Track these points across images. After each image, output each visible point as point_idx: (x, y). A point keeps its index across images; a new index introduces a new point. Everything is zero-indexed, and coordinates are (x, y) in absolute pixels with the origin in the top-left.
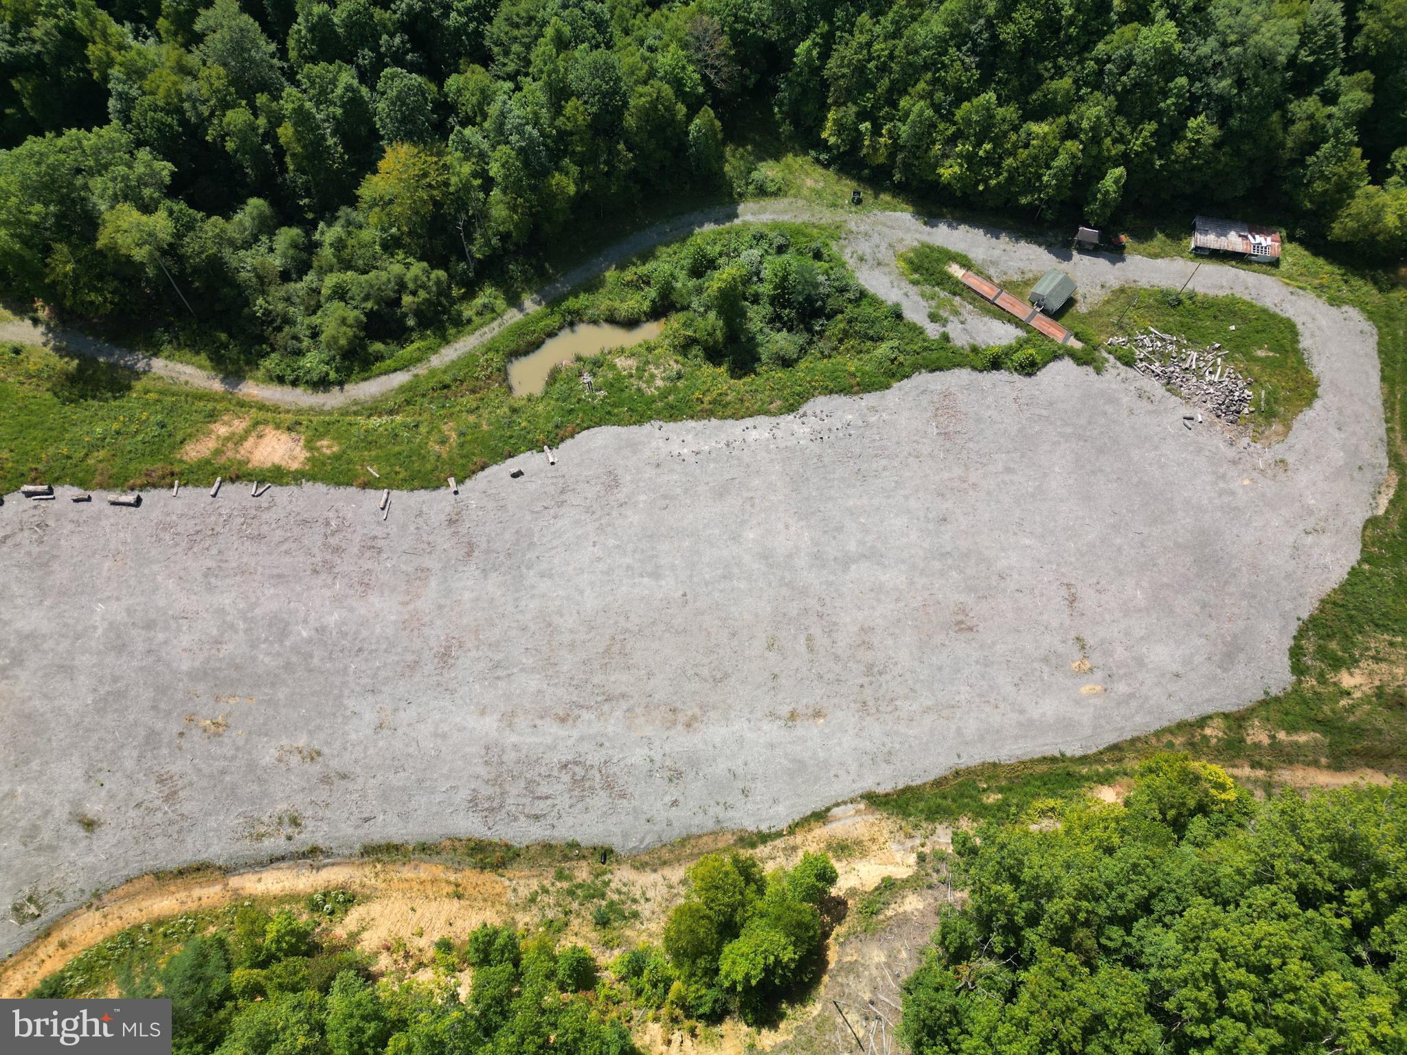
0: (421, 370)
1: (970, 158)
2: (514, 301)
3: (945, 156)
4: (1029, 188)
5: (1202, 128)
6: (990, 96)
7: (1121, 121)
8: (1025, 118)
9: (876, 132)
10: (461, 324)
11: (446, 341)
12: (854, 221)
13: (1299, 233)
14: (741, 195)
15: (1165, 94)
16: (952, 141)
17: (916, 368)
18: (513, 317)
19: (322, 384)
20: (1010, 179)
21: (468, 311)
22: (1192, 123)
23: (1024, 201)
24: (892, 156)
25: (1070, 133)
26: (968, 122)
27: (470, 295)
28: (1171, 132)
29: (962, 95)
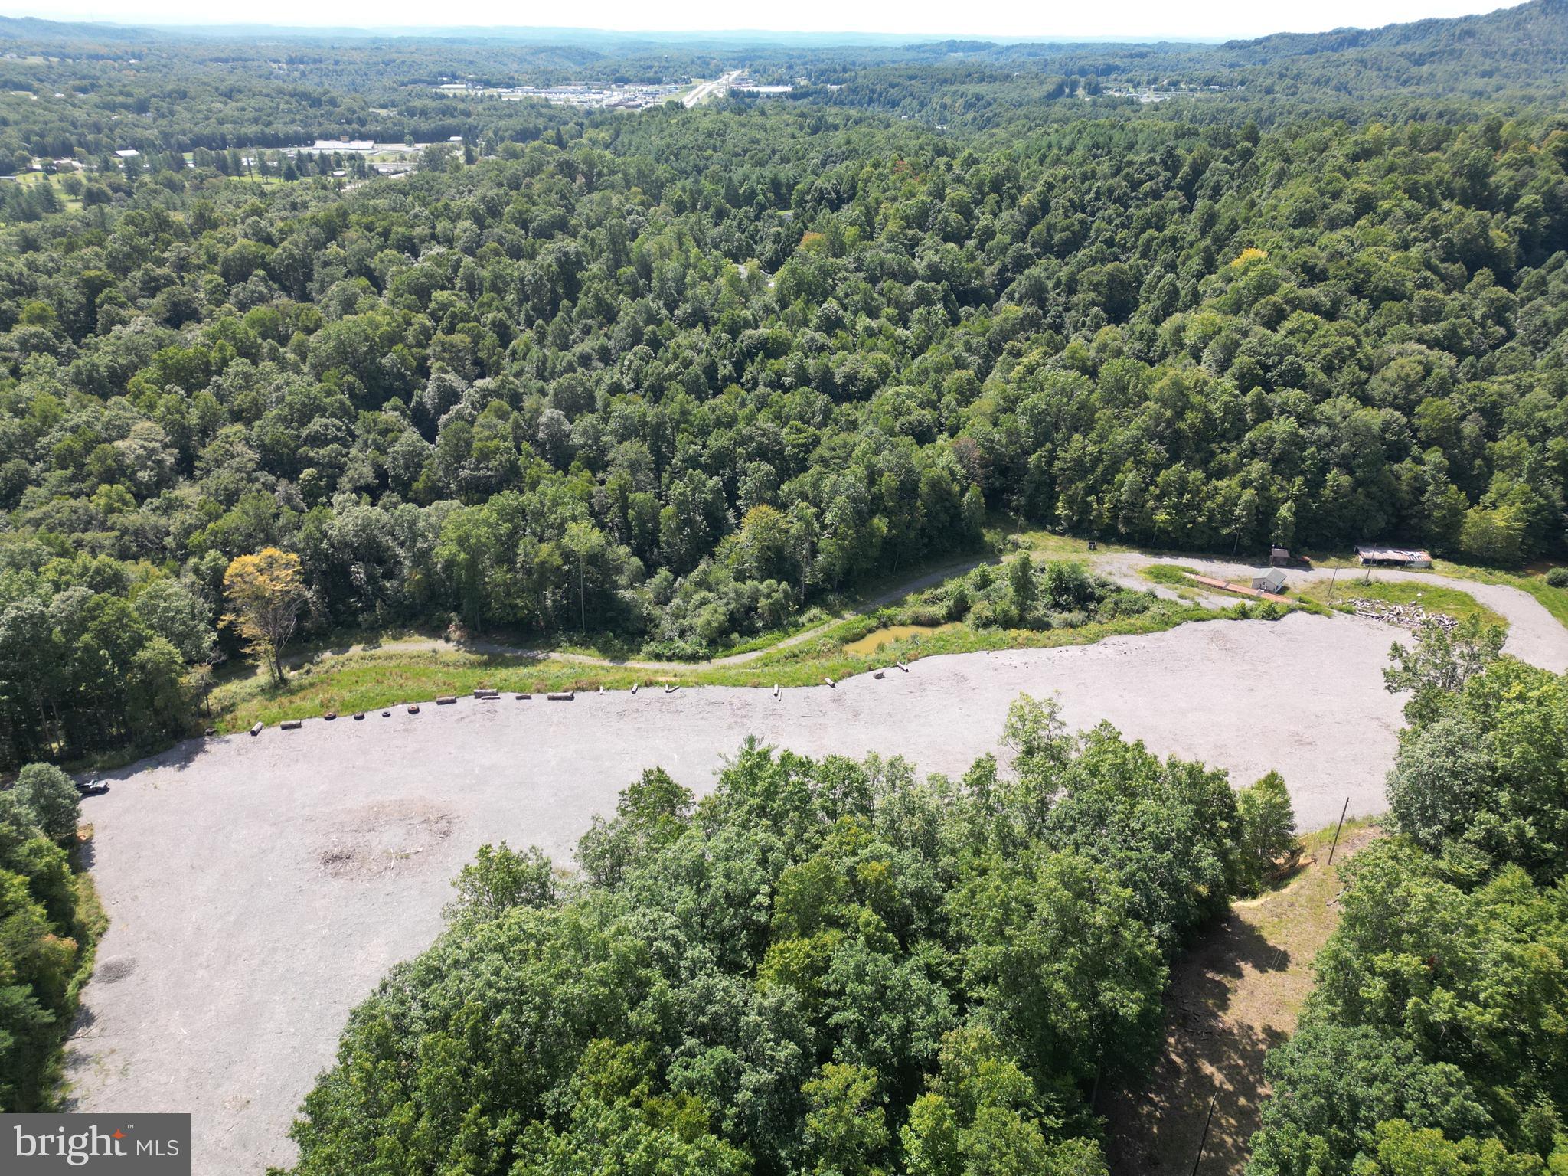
0: (772, 650)
1: (1175, 507)
2: (836, 614)
3: (1157, 508)
4: (1227, 523)
5: (1337, 478)
6: (1179, 466)
7: (1278, 479)
8: (1209, 478)
9: (1100, 501)
10: (798, 626)
11: (788, 635)
12: (1094, 557)
13: (1438, 552)
14: (1001, 551)
15: (1304, 461)
16: (1159, 499)
17: (1184, 619)
18: (836, 622)
19: (693, 658)
20: (1210, 519)
21: (803, 619)
22: (1329, 476)
23: (1225, 531)
24: (1115, 517)
25: (1245, 484)
26: (1168, 483)
27: (801, 612)
28: (1315, 483)
29: (1157, 468)
